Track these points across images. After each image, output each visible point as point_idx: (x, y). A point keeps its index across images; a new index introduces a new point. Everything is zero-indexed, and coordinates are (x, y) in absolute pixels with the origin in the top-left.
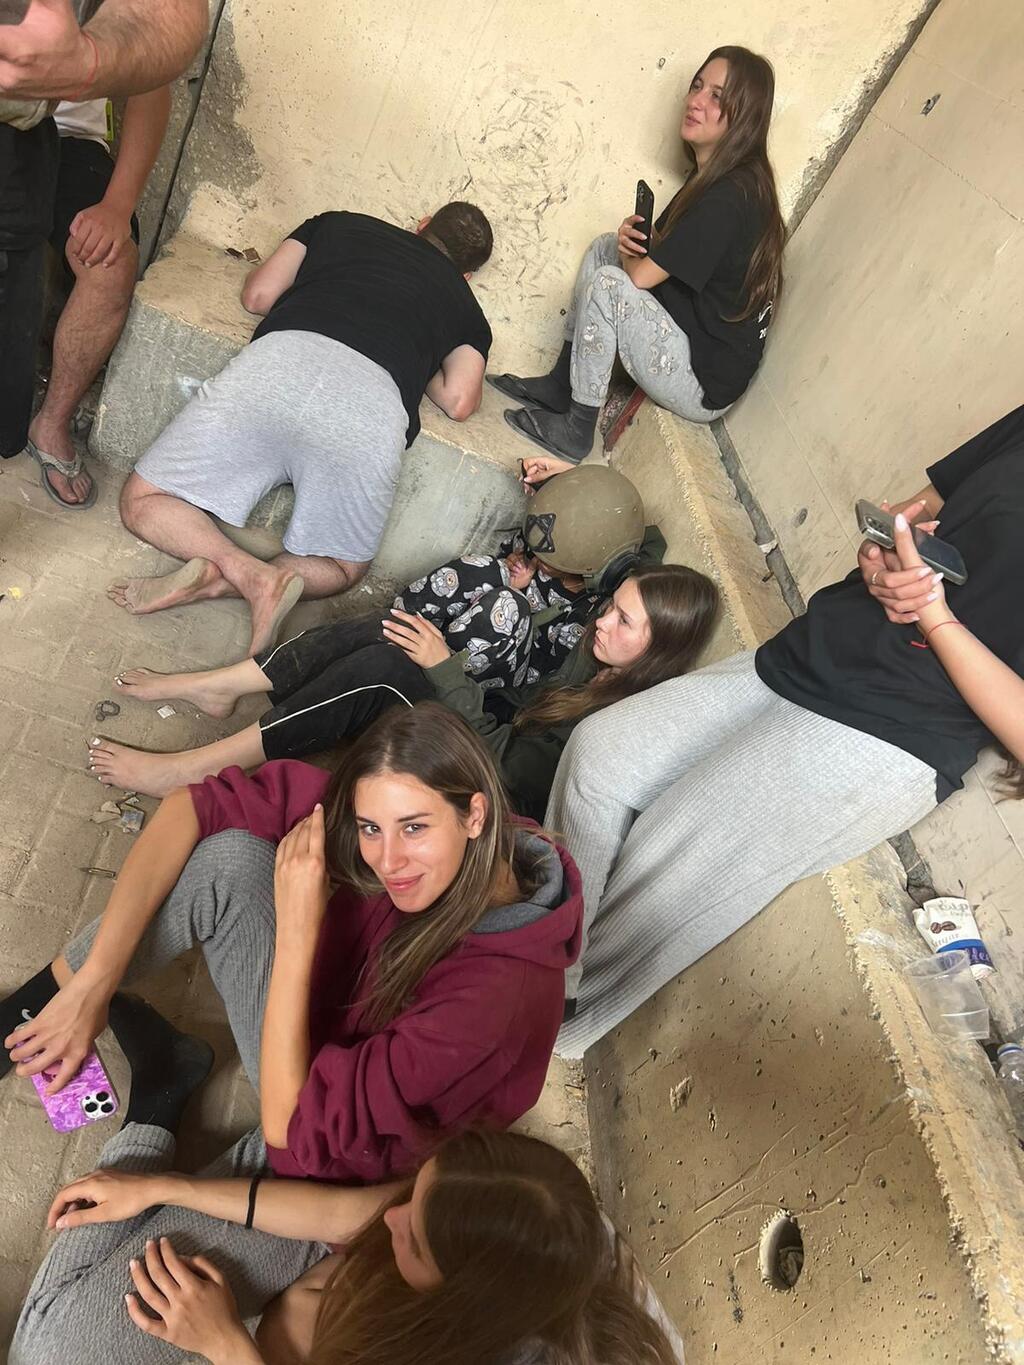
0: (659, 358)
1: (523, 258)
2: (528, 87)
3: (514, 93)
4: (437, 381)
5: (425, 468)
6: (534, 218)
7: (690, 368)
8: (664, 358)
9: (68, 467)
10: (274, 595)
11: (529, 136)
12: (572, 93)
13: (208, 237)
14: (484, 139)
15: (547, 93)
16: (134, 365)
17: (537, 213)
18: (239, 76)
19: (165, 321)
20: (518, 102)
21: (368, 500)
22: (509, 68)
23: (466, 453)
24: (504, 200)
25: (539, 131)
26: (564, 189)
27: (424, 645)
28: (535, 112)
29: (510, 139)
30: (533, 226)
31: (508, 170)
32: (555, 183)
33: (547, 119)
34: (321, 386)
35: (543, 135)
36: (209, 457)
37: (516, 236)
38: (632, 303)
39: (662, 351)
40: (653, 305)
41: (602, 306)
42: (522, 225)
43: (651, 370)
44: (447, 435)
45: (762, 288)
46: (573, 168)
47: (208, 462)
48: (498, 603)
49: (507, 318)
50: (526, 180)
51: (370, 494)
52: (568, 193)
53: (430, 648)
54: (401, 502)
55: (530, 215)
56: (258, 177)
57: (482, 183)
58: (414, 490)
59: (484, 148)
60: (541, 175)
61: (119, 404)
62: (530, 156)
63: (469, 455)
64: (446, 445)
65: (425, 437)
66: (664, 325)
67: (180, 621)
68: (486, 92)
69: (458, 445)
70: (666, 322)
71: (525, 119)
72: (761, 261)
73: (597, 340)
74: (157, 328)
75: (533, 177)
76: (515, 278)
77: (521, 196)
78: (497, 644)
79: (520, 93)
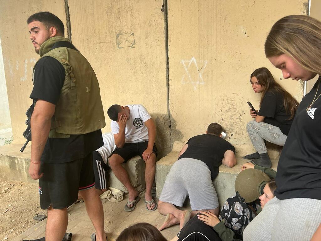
0: (273, 135)
1: (241, 129)
2: (226, 98)
3: (224, 100)
4: (223, 161)
5: (224, 181)
6: (240, 120)
7: (283, 134)
8: (275, 135)
9: (150, 202)
10: (183, 217)
11: (230, 106)
12: (235, 94)
13: (177, 150)
14: (222, 111)
15: (230, 97)
16: (159, 177)
17: (240, 119)
18: (175, 121)
19: (162, 166)
20: (225, 101)
21: (204, 192)
22: (220, 97)
23: (232, 174)
24: (231, 120)
25: (232, 104)
26: (243, 112)
27: (210, 220)
28: (229, 101)
29: (227, 108)
30: (240, 122)
31: (229, 114)
32: (240, 112)
33: (232, 101)
34: (184, 168)
35: (233, 104)
36: (169, 192)
37: (237, 125)
38: (258, 126)
39: (273, 133)
40: (265, 124)
41: (251, 130)
42: (237, 123)
43: (273, 139)
44: (227, 171)
45: (292, 109)
46: (243, 107)
47: (170, 193)
48: (236, 206)
49: (244, 143)
50: (234, 114)
51: (204, 190)
52: (244, 112)
53: (212, 220)
54: (223, 191)
55: (238, 120)
56: (183, 136)
57: (225, 119)
58: (224, 187)
59: (222, 112)
60: (237, 112)
61: (159, 187)
62: (233, 109)
63: (233, 174)
64: (226, 173)
65: (220, 173)
66: (270, 127)
67: (169, 232)
68: (218, 103)
69: (229, 172)
70: (270, 126)
71: (228, 103)
72: (287, 103)
73: (254, 138)
74: (161, 168)
75: (235, 113)
76: (242, 134)
77: (234, 117)
78: (240, 218)
79: (225, 100)
